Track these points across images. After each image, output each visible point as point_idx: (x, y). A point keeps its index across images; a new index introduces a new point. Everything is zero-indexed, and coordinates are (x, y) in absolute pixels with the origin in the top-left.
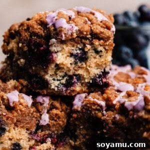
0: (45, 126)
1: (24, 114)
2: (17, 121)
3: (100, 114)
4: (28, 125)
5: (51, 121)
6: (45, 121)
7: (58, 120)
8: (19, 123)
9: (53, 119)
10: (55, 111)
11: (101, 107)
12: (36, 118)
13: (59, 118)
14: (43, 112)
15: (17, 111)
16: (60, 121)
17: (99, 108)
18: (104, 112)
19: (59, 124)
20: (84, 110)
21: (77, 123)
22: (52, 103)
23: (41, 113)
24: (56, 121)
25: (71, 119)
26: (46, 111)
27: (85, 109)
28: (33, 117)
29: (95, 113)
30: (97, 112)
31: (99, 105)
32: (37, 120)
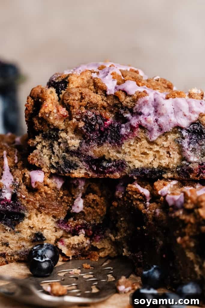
0: (78, 214)
1: (50, 197)
2: (40, 206)
3: (141, 206)
4: (55, 212)
5: (86, 208)
6: (78, 207)
7: (95, 207)
8: (43, 208)
9: (90, 206)
10: (91, 196)
11: (144, 196)
12: (67, 203)
13: (97, 204)
14: (76, 196)
15: (40, 193)
16: (98, 209)
17: (141, 197)
18: (148, 203)
19: (96, 212)
20: (126, 199)
21: (118, 212)
22: (90, 185)
23: (74, 198)
24: (93, 208)
25: (111, 208)
26: (80, 195)
27: (127, 197)
28: (63, 202)
29: (136, 204)
30: (138, 203)
31: (141, 194)
32: (68, 206)
